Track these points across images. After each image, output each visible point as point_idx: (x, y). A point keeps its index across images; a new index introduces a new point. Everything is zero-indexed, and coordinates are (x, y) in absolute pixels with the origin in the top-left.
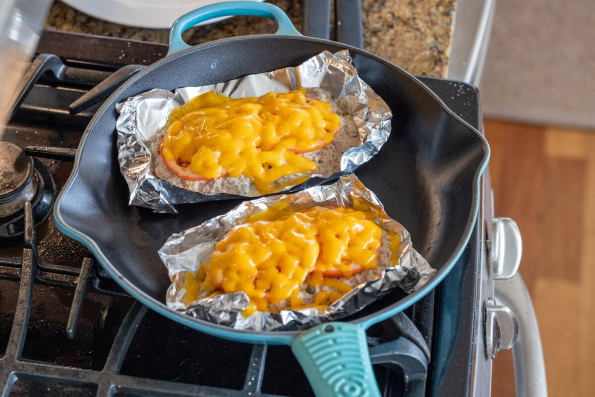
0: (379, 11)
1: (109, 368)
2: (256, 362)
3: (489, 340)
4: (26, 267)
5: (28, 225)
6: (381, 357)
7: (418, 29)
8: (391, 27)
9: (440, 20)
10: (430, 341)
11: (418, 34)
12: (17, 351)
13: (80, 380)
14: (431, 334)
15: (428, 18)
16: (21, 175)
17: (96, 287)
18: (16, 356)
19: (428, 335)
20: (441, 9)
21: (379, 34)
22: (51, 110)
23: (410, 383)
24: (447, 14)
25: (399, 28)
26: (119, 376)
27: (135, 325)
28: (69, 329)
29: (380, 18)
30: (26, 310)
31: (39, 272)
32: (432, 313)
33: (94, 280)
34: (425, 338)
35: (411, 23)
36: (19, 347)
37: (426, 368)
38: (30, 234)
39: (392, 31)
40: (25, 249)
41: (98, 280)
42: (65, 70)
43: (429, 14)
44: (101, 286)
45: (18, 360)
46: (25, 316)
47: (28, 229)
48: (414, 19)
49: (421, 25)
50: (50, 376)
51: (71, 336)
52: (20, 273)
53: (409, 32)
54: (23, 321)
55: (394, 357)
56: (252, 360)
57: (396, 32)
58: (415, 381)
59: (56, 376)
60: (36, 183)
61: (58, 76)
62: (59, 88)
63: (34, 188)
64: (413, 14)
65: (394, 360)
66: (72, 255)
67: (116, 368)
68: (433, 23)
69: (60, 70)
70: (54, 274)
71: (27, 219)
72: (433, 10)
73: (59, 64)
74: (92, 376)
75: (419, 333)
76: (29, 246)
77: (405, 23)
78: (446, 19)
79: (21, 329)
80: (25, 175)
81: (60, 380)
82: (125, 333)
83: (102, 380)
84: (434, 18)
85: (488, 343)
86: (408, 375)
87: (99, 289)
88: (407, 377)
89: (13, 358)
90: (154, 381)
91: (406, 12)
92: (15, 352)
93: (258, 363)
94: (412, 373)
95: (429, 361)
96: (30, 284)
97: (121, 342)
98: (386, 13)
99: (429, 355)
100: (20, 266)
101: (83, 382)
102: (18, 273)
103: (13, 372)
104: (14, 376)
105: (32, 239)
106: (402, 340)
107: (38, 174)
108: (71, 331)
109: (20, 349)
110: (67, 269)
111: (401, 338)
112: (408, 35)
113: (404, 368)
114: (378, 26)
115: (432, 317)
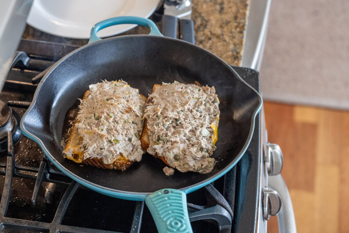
0: (203, 31)
1: (56, 220)
2: (137, 218)
3: (265, 210)
4: (9, 166)
5: (10, 144)
6: (206, 215)
7: (225, 41)
8: (210, 39)
9: (237, 36)
10: (233, 208)
11: (225, 43)
12: (4, 212)
13: (39, 227)
14: (233, 204)
15: (230, 35)
16: (5, 118)
17: (48, 178)
18: (4, 214)
19: (232, 205)
20: (238, 29)
21: (204, 43)
22: (22, 83)
23: (222, 230)
24: (241, 32)
25: (214, 39)
26: (61, 226)
27: (70, 198)
28: (33, 200)
29: (204, 34)
30: (9, 190)
31: (16, 170)
32: (234, 193)
33: (46, 175)
34: (230, 206)
35: (221, 37)
36: (5, 210)
37: (231, 222)
38: (11, 149)
39: (210, 42)
40: (8, 157)
41: (49, 175)
42: (29, 61)
43: (231, 32)
44: (50, 177)
45: (5, 217)
46: (8, 193)
47: (10, 146)
48: (223, 35)
49: (227, 38)
50: (22, 225)
51: (34, 204)
52: (5, 170)
53: (219, 42)
54: (7, 196)
55: (213, 215)
56: (135, 217)
57: (213, 42)
58: (225, 229)
59: (26, 225)
60: (13, 123)
61: (25, 63)
62: (26, 71)
63: (12, 124)
64: (222, 32)
65: (213, 218)
66: (33, 162)
67: (59, 221)
68: (234, 37)
69: (26, 61)
70: (24, 171)
71: (9, 141)
72: (233, 30)
73: (26, 57)
74: (46, 226)
75: (227, 203)
76: (10, 155)
77: (218, 37)
78: (241, 35)
79: (6, 200)
80: (7, 117)
81: (28, 227)
82: (64, 202)
83: (52, 228)
84: (234, 35)
85: (264, 211)
86: (221, 226)
87: (49, 179)
88: (220, 227)
89: (2, 215)
90: (80, 228)
91: (218, 31)
92: (3, 212)
93: (138, 219)
94: (223, 225)
95: (233, 218)
96: (11, 176)
97: (62, 207)
98: (207, 32)
99: (233, 214)
100: (5, 167)
101: (41, 229)
102: (4, 170)
103: (2, 223)
104: (3, 225)
105: (12, 151)
106: (218, 207)
107: (14, 118)
108: (34, 201)
109: (5, 211)
110: (31, 169)
111: (217, 205)
112: (219, 44)
113: (219, 222)
114: (203, 38)
115: (234, 195)
